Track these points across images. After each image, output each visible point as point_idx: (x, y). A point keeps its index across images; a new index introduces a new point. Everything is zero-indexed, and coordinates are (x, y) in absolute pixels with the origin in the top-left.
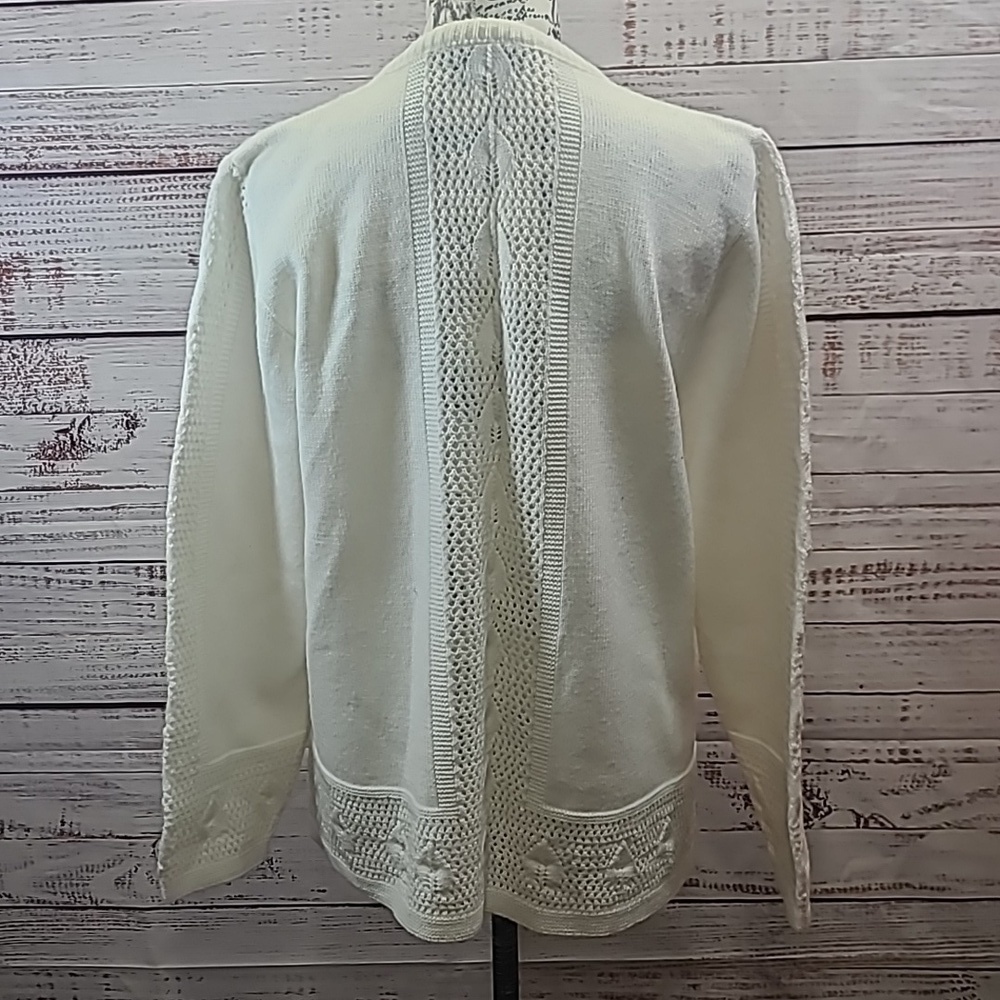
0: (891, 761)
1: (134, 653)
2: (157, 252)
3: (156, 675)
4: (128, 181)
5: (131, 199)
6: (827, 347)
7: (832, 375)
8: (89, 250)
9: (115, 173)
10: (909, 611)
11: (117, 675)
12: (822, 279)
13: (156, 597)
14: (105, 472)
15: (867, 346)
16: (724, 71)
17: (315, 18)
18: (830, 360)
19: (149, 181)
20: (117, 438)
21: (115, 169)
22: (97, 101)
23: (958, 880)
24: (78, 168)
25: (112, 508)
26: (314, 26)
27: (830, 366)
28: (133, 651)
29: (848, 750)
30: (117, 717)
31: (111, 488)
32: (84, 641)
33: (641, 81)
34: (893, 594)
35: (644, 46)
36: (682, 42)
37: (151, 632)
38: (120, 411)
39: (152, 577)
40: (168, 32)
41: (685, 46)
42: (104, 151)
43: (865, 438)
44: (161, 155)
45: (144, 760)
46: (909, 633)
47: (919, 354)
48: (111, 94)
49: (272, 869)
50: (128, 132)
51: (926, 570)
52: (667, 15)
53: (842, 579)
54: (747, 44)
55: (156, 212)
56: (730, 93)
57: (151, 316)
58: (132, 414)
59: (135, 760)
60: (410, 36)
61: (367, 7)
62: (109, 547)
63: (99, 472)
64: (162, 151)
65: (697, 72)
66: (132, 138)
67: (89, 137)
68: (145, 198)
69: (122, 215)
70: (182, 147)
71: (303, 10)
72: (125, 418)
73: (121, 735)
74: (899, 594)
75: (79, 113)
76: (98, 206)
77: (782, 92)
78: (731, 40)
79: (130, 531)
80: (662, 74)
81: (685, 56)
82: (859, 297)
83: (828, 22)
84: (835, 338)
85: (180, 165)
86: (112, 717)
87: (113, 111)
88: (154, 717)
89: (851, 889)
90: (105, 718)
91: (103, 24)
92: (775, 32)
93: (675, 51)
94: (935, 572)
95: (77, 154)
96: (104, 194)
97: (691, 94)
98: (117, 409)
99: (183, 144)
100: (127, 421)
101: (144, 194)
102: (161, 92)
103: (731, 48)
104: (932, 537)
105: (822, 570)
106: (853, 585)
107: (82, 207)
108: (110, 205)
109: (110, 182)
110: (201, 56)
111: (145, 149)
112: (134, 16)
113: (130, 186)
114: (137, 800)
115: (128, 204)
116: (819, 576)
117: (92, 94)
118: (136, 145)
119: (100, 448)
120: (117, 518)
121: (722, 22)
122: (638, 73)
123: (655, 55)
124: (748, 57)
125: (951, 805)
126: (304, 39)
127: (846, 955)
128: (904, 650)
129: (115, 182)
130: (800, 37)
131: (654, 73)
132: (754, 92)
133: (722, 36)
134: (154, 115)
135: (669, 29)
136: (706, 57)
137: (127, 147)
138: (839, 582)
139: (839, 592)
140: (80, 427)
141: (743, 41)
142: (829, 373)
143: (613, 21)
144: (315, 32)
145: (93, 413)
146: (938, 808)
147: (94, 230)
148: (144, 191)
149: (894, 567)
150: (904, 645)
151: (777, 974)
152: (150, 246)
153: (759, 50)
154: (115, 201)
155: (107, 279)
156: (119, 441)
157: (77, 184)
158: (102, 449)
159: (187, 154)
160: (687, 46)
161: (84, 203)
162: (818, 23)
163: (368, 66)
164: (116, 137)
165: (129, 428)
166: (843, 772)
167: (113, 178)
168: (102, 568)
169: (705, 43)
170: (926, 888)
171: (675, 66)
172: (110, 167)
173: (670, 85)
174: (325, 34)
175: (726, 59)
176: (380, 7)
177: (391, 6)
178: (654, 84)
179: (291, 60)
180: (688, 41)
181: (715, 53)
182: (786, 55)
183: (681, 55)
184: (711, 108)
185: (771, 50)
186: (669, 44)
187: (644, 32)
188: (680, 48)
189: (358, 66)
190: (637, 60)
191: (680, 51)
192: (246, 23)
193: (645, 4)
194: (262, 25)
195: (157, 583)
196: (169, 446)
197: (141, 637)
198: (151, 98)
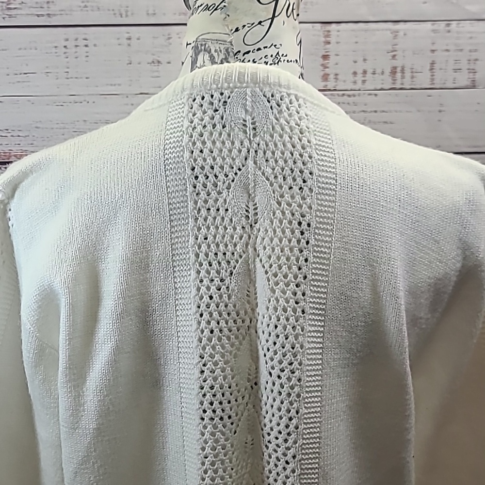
16: (396, 95)
17: (77, 46)
26: (76, 52)
35: (336, 75)
36: (365, 72)
41: (367, 75)
52: (354, 51)
54: (415, 74)
56: (400, 112)
60: (153, 62)
61: (118, 39)
65: (376, 95)
71: (67, 40)
77: (440, 111)
78: (403, 71)
80: (349, 96)
81: (367, 83)
83: (476, 60)
92: (436, 66)
93: (360, 78)
97: (371, 112)
103: (403, 77)
121: (397, 57)
122: (332, 95)
123: (344, 81)
124: (415, 85)
126: (68, 62)
130: (456, 70)
131: (343, 95)
132: (419, 111)
133: (395, 68)
135: (355, 62)
136: (383, 84)
141: (412, 72)
143: (312, 54)
144: (76, 58)
153: (424, 79)
160: (369, 75)
162: (469, 60)
163: (119, 85)
169: (383, 73)
171: (359, 90)
173: (355, 104)
174: (85, 59)
175: (398, 86)
176: (129, 39)
177: (138, 39)
178: (344, 103)
179: (57, 79)
180: (370, 71)
181: (390, 80)
182: (444, 83)
183: (364, 82)
184: (386, 122)
185: (433, 80)
186: (355, 73)
187: (337, 64)
188: (363, 77)
189: (111, 85)
190: (331, 85)
191: (363, 79)
192: (20, 49)
193: (338, 43)
194: (33, 51)
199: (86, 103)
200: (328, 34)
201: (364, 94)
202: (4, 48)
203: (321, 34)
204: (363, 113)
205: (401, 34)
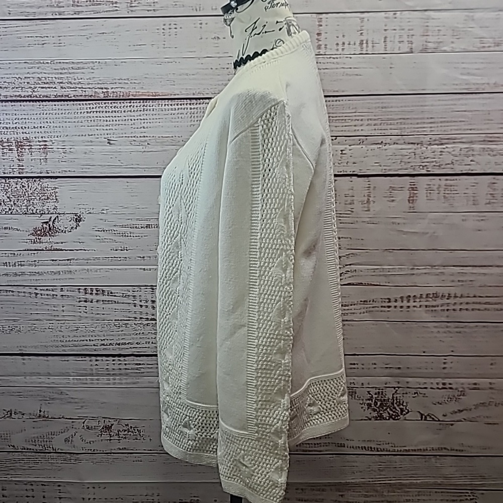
0: (438, 388)
1: (77, 330)
2: (92, 138)
3: (87, 340)
4: (80, 104)
5: (81, 113)
6: (410, 189)
7: (412, 203)
8: (60, 136)
9: (73, 100)
10: (447, 316)
11: (68, 340)
12: (408, 157)
13: (88, 303)
14: (65, 242)
15: (429, 189)
16: (364, 58)
17: (170, 29)
18: (412, 195)
19: (90, 104)
20: (71, 226)
21: (73, 98)
22: (65, 66)
23: (469, 446)
24: (56, 97)
25: (68, 260)
26: (170, 32)
27: (411, 199)
28: (76, 329)
29: (417, 382)
30: (68, 361)
31: (67, 250)
32: (53, 323)
33: (323, 61)
34: (440, 308)
35: (326, 45)
36: (344, 44)
37: (85, 320)
38: (72, 214)
39: (86, 293)
40: (100, 34)
42: (69, 90)
43: (427, 233)
44: (95, 92)
45: (80, 381)
46: (447, 327)
47: (454, 194)
48: (73, 62)
49: (140, 435)
50: (80, 81)
51: (456, 297)
52: (337, 31)
53: (416, 300)
54: (375, 45)
55: (93, 119)
56: (366, 68)
57: (89, 168)
58: (78, 215)
59: (76, 381)
60: (215, 38)
61: (195, 24)
62: (66, 279)
63: (62, 243)
64: (96, 90)
65: (351, 58)
66: (82, 83)
67: (61, 83)
68: (88, 112)
69: (76, 120)
70: (106, 88)
71: (164, 25)
72: (75, 217)
73: (69, 369)
74: (443, 308)
75: (57, 71)
76: (65, 115)
77: (391, 68)
78: (367, 43)
79: (76, 271)
80: (334, 58)
81: (345, 50)
82: (426, 166)
83: (413, 35)
84: (414, 185)
85: (104, 97)
86: (65, 360)
87: (73, 71)
88: (85, 361)
89: (418, 450)
90: (62, 361)
91: (69, 29)
92: (388, 39)
93: (340, 47)
94: (460, 298)
95: (55, 91)
96: (68, 110)
97: (348, 68)
98: (71, 213)
99: (106, 87)
100: (76, 219)
101: (87, 110)
102: (96, 62)
103: (367, 47)
104: (459, 281)
105: (406, 296)
106: (421, 303)
107: (57, 116)
108: (71, 115)
109: (71, 105)
110: (116, 45)
111: (88, 89)
112: (84, 26)
113: (80, 106)
114: (76, 400)
115: (79, 115)
116: (405, 299)
117: (63, 63)
118: (84, 87)
119: (62, 231)
120: (70, 265)
121: (363, 34)
122: (323, 57)
123: (331, 49)
124: (375, 51)
125: (466, 410)
126: (165, 38)
127: (415, 481)
128: (445, 335)
129: (73, 104)
130: (400, 42)
131: (330, 58)
132: (377, 68)
133: (362, 41)
134: (93, 73)
135: (338, 37)
136: (355, 51)
137: (80, 88)
138: (414, 302)
139: (414, 306)
140: (54, 221)
141: (373, 43)
142: (411, 202)
144: (170, 35)
145: (60, 214)
146: (460, 411)
147: (63, 127)
148: (87, 109)
149: (441, 295)
150: (445, 332)
151: (382, 490)
152: (89, 135)
153: (380, 48)
154: (73, 113)
155: (68, 151)
156: (72, 228)
157: (55, 105)
158: (64, 231)
159: (108, 92)
160: (346, 45)
161: (58, 114)
162: (408, 36)
163: (195, 52)
164: (74, 83)
165: (77, 222)
166: (415, 393)
167: (72, 102)
168: (62, 289)
169: (355, 44)
170: (454, 450)
171: (340, 55)
172: (71, 97)
173: (338, 63)
174: (174, 36)
175: (364, 52)
176: (201, 24)
177: (206, 24)
178: (330, 63)
179: (158, 48)
180: (347, 43)
181: (359, 49)
182: (393, 50)
183: (343, 49)
184: (357, 75)
185: (386, 48)
186: (338, 44)
187: (326, 38)
188: (343, 46)
189: (190, 52)
190: (322, 51)
192: (137, 30)
193: (326, 25)
194: (145, 31)
195: (88, 296)
196: (96, 231)
197: (80, 322)
198: (91, 65)
199: (174, 63)
200: (320, 20)
201: (343, 57)
202: (128, 30)
203: (316, 20)
205: (366, 20)
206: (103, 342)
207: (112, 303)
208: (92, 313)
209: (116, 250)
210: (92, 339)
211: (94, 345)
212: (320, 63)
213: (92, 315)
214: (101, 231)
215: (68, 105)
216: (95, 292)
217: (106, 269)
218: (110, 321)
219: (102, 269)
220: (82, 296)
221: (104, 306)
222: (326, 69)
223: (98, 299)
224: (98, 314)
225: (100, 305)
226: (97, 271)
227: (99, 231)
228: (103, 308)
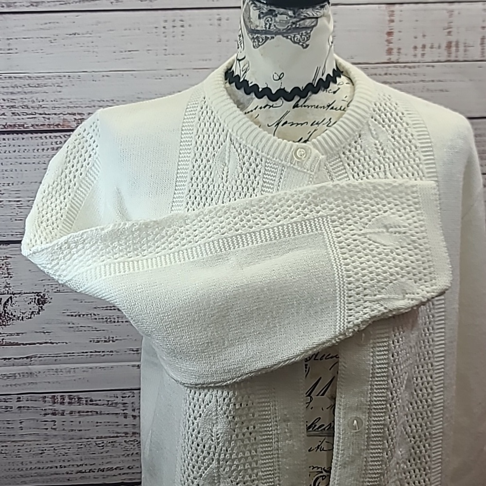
1: (41, 454)
3: (57, 467)
4: (41, 137)
5: (43, 150)
8: (13, 184)
9: (32, 132)
11: (29, 468)
13: (57, 416)
14: (22, 333)
16: (451, 66)
17: (174, 27)
19: (56, 137)
20: (31, 311)
21: (32, 129)
22: (18, 82)
24: (5, 128)
25: (27, 358)
26: (173, 32)
28: (41, 452)
31: (26, 344)
32: (6, 446)
33: (395, 72)
35: (399, 49)
36: (424, 47)
37: (53, 439)
38: (33, 293)
39: (55, 403)
40: (70, 35)
41: (426, 49)
42: (24, 117)
44: (64, 119)
48: (29, 77)
50: (40, 103)
52: (414, 28)
54: (467, 48)
56: (454, 81)
58: (42, 294)
61: (210, 20)
62: (25, 384)
63: (18, 334)
64: (65, 117)
65: (433, 66)
66: (44, 107)
67: (12, 107)
68: (53, 149)
69: (36, 160)
70: (79, 114)
71: (166, 21)
72: (37, 298)
75: (6, 90)
76: (19, 154)
78: (457, 46)
79: (40, 372)
80: (410, 67)
81: (426, 56)
87: (30, 89)
91: (23, 28)
93: (419, 52)
95: (4, 119)
96: (24, 146)
97: (429, 81)
98: (31, 291)
99: (80, 112)
100: (38, 299)
101: (52, 146)
102: (65, 76)
103: (457, 51)
107: (7, 154)
108: (28, 153)
109: (28, 138)
110: (94, 52)
111: (54, 115)
112: (46, 24)
113: (42, 140)
115: (41, 153)
117: (15, 77)
118: (47, 113)
119: (19, 317)
120: (30, 364)
121: (452, 33)
122: (395, 67)
123: (406, 55)
124: (467, 57)
126: (166, 41)
129: (31, 138)
131: (405, 67)
132: (471, 80)
133: (450, 43)
134: (60, 92)
135: (416, 38)
136: (439, 57)
137: (41, 114)
140: (5, 304)
141: (465, 46)
143: (379, 31)
144: (174, 37)
145: (14, 294)
147: (16, 170)
148: (52, 144)
153: (475, 53)
154: (31, 151)
156: (33, 312)
157: (4, 139)
158: (21, 318)
160: (427, 49)
161: (9, 152)
163: (210, 60)
164: (32, 107)
165: (39, 304)
167: (30, 135)
168: (20, 398)
169: (439, 47)
171: (419, 62)
172: (28, 127)
173: (415, 74)
174: (180, 37)
175: (453, 58)
176: (220, 19)
177: (227, 20)
178: (405, 74)
179: (157, 55)
180: (428, 46)
181: (446, 53)
183: (423, 55)
184: (442, 91)
185: (483, 53)
186: (415, 48)
187: (400, 40)
188: (423, 51)
189: (203, 60)
190: (394, 58)
191: (423, 52)
192: (126, 30)
193: (401, 21)
194: (137, 31)
195: (58, 407)
196: (68, 315)
197: (46, 442)
198: (58, 80)
199: (180, 76)
200: (392, 13)
201: (423, 66)
202: (112, 29)
203: (386, 13)
204: (421, 83)
205: (456, 13)
206: (80, 469)
207: (92, 415)
208: (64, 430)
209: (98, 342)
210: (63, 464)
211: (67, 473)
212: (391, 74)
213: (63, 433)
214: (76, 316)
215: (23, 139)
216: (67, 400)
217: (83, 368)
218: (90, 440)
219: (78, 368)
220: (48, 406)
221: (81, 419)
222: (399, 82)
223: (72, 410)
224: (72, 430)
225: (76, 418)
226: (70, 372)
227: (72, 316)
228: (80, 422)
